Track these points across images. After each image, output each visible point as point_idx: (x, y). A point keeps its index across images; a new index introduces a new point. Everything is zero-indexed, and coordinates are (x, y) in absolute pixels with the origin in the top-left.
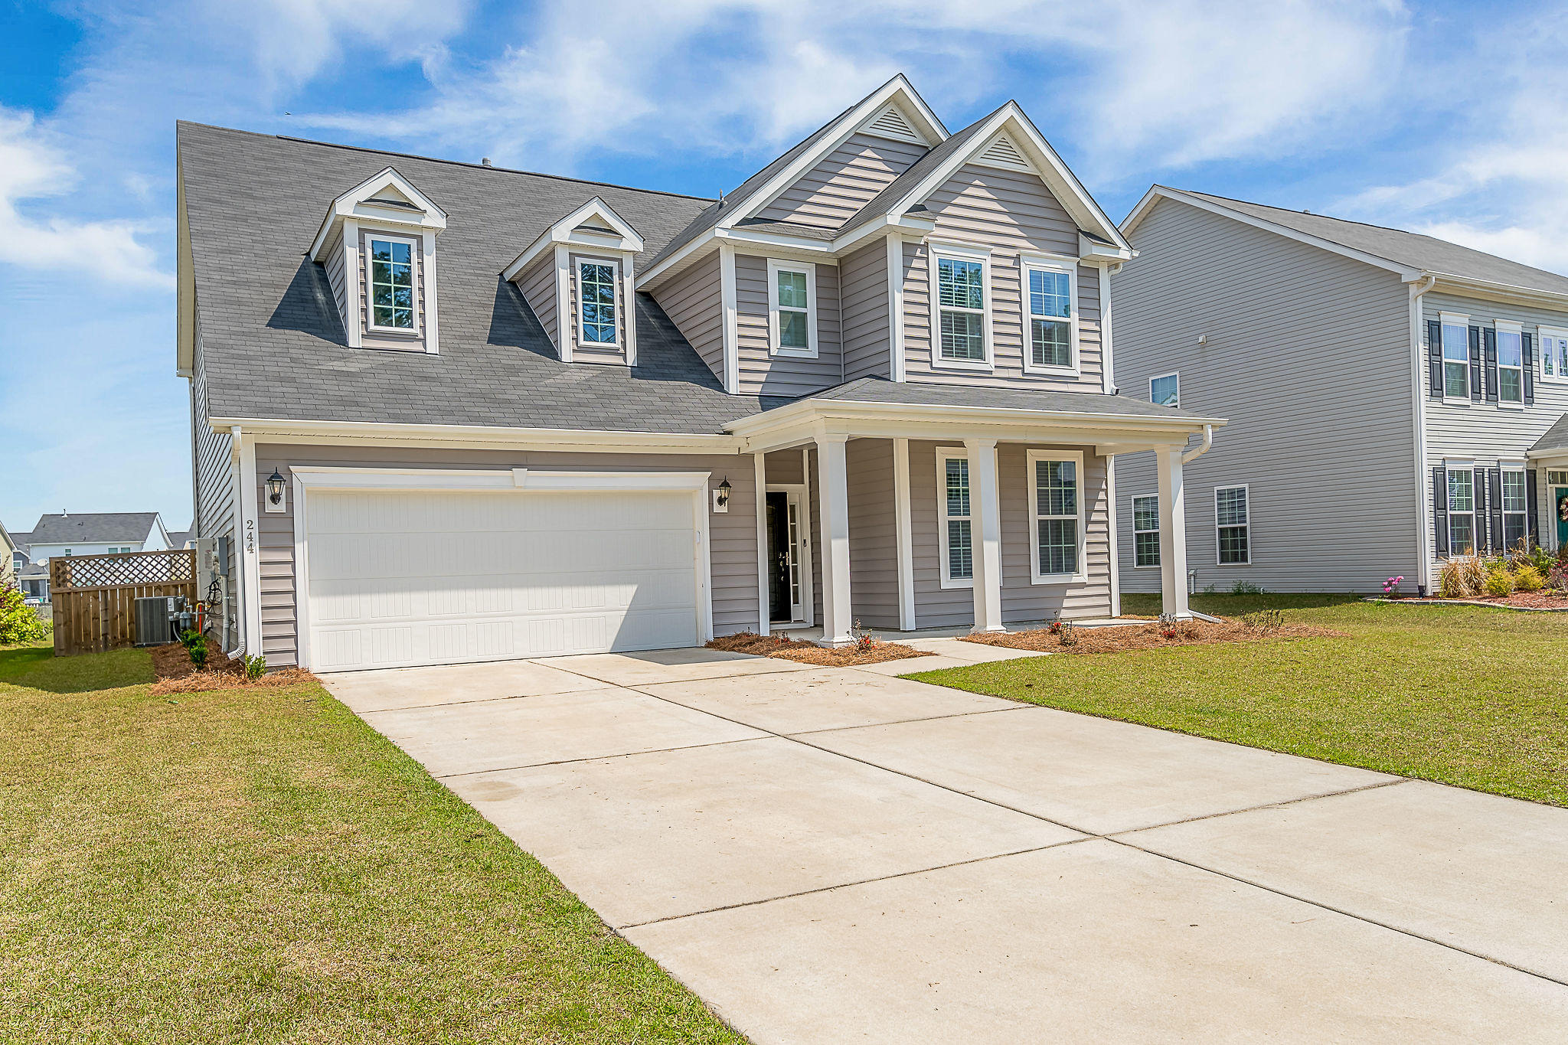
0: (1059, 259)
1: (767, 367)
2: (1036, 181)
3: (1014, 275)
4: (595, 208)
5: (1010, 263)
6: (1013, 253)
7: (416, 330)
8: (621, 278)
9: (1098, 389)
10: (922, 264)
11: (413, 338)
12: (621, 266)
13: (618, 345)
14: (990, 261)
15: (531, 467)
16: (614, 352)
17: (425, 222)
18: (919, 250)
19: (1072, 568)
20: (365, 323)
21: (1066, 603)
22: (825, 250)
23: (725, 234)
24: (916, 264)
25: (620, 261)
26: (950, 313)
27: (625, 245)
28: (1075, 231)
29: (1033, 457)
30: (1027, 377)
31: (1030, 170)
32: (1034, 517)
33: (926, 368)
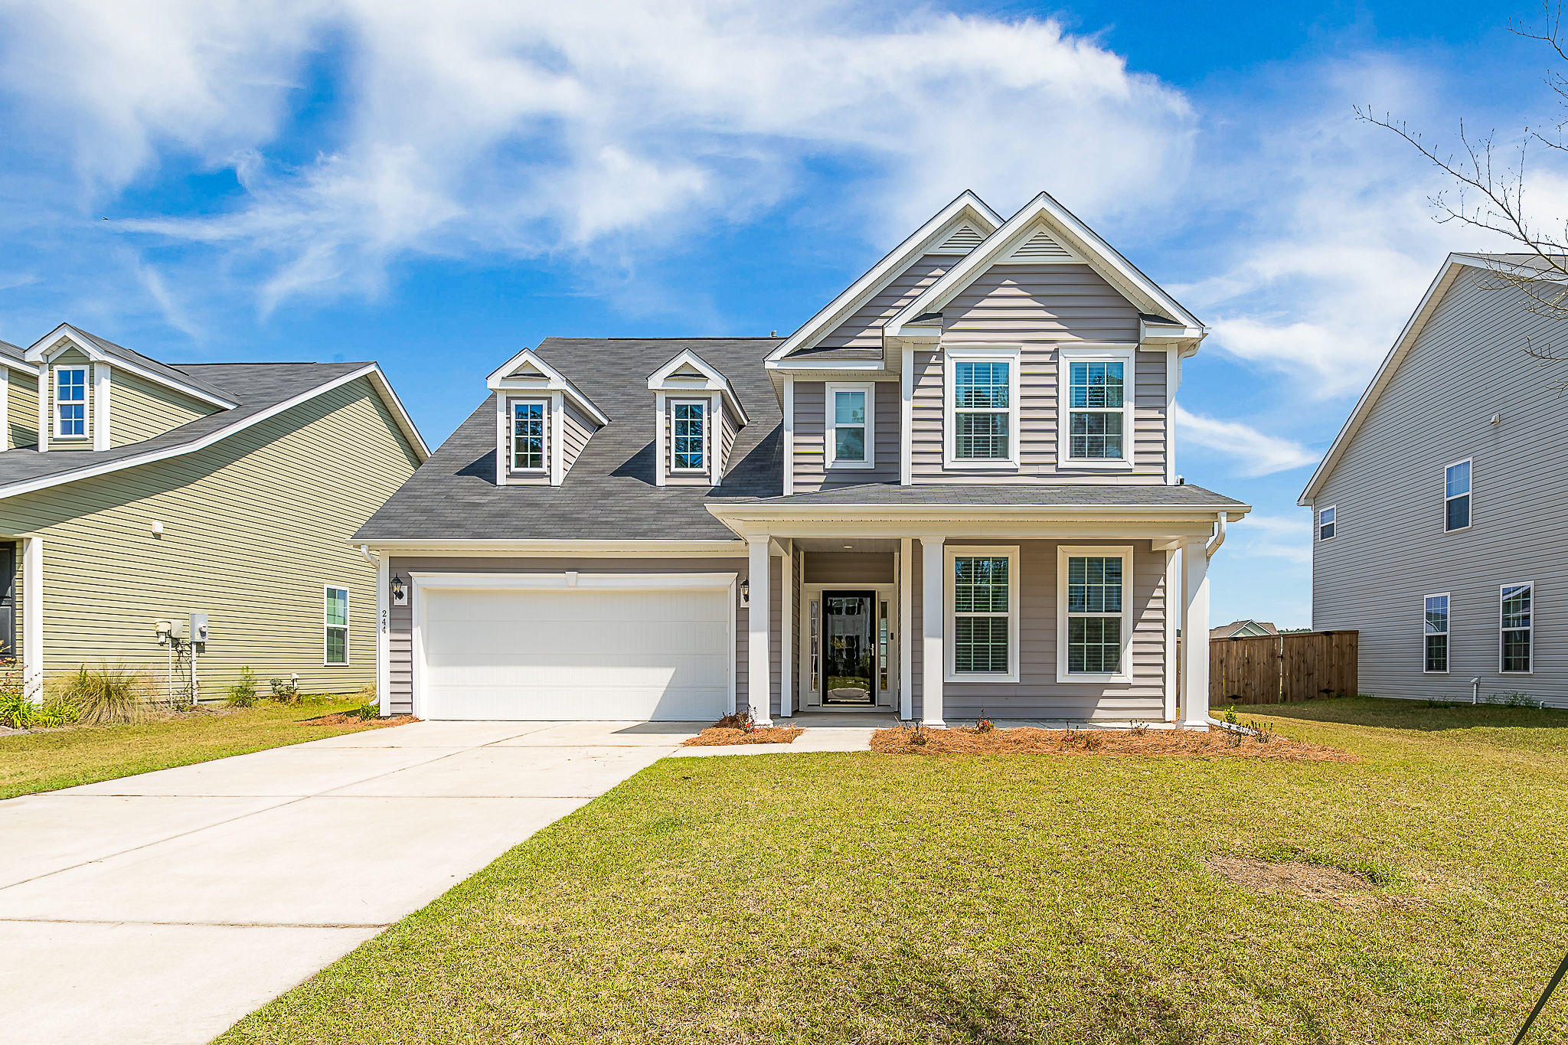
0: (1106, 348)
1: (822, 479)
2: (1085, 270)
3: (1052, 369)
4: (686, 357)
5: (1046, 358)
6: (1051, 347)
7: (544, 469)
8: (709, 414)
9: (1160, 481)
10: (938, 370)
11: (542, 475)
12: (709, 404)
13: (705, 469)
14: (1019, 358)
15: (580, 571)
16: (702, 475)
17: (550, 387)
18: (935, 357)
19: (1114, 666)
20: (509, 467)
21: (1102, 703)
22: (876, 368)
23: (774, 366)
24: (929, 370)
25: (709, 399)
26: (971, 414)
27: (709, 386)
28: (1137, 316)
29: (1064, 555)
30: (1062, 473)
31: (1076, 259)
32: (1063, 614)
33: (938, 470)
